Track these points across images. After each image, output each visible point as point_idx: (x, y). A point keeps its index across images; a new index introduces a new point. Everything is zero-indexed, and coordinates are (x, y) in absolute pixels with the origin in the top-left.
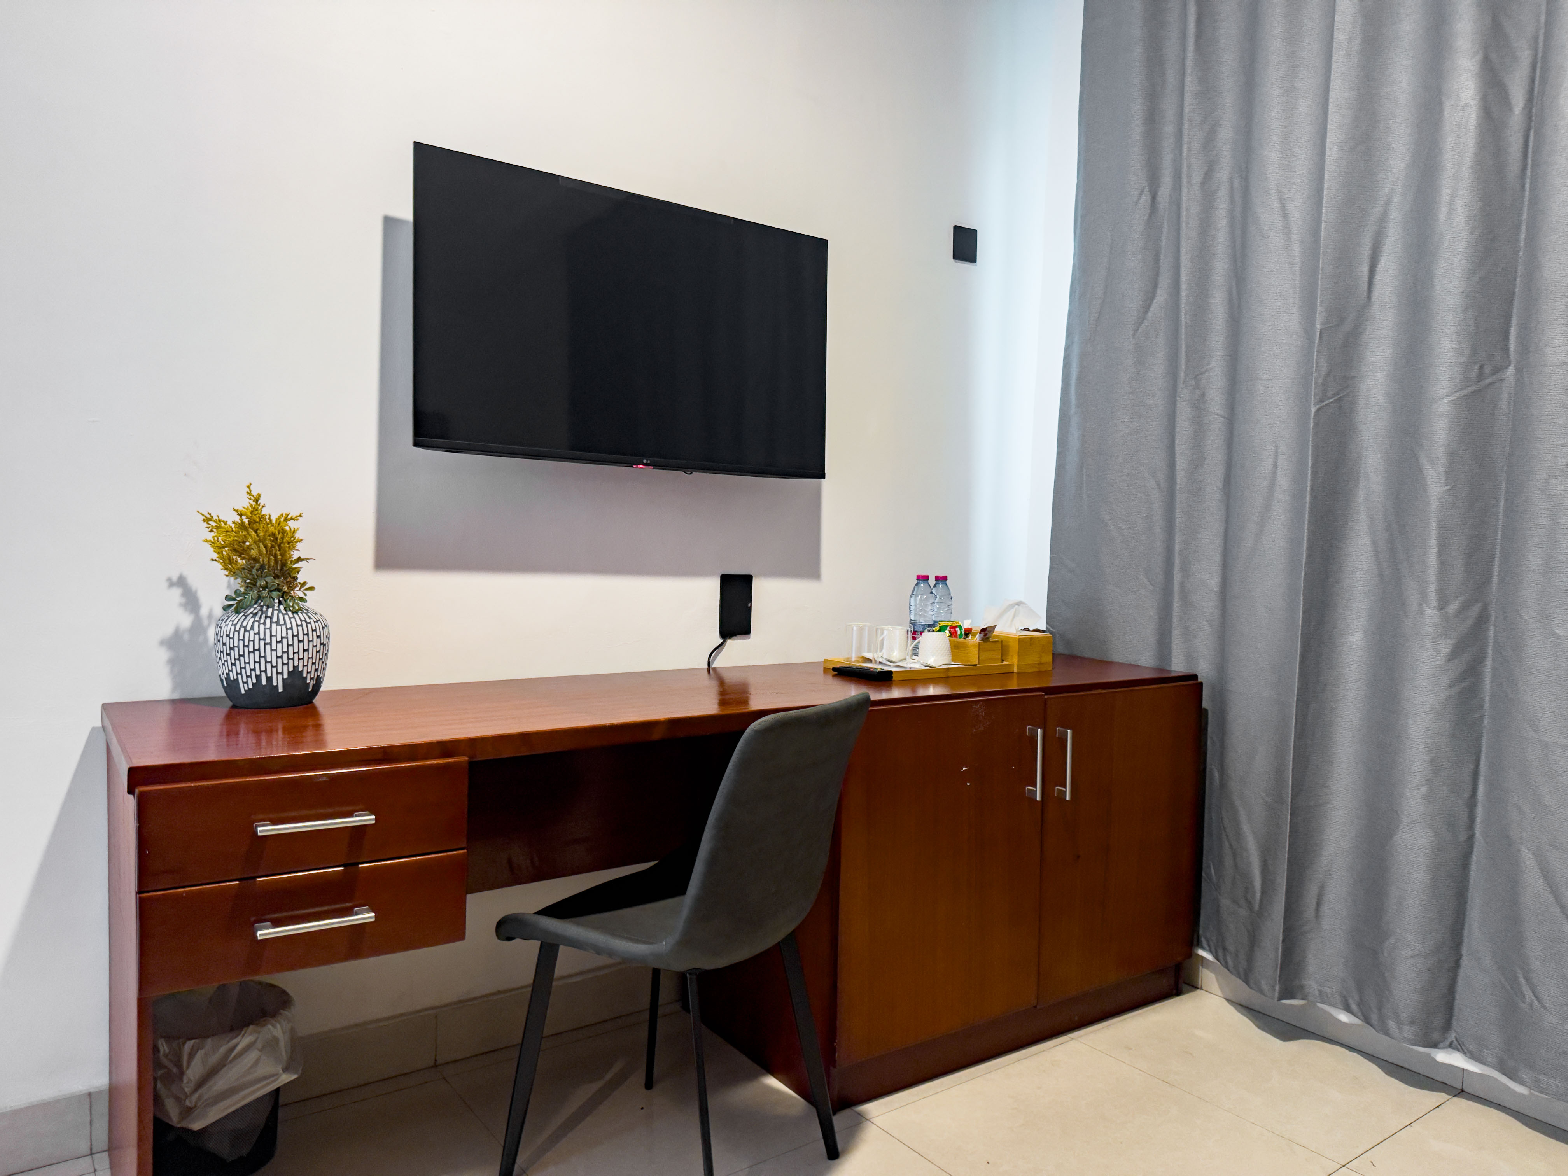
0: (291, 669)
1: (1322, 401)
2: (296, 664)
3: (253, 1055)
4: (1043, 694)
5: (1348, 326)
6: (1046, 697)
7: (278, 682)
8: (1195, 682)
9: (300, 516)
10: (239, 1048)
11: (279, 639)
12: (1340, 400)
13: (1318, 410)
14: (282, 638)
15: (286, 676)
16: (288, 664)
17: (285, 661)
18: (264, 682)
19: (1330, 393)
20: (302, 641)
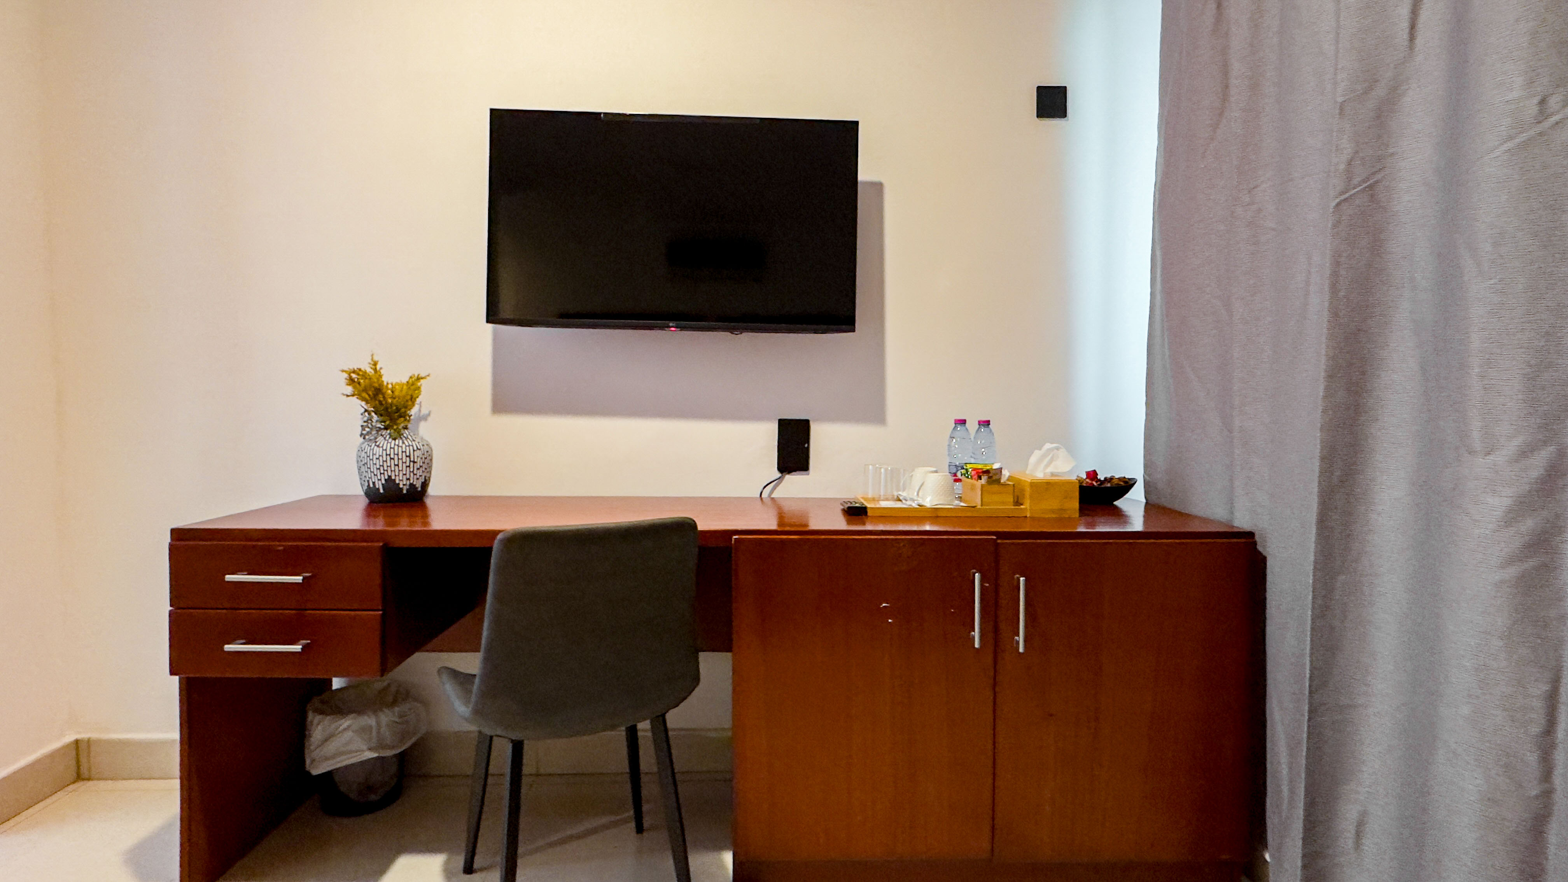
0: (386, 477)
1: (1343, 193)
2: (390, 474)
3: (349, 734)
4: (995, 537)
5: (1380, 91)
6: (999, 541)
7: (379, 486)
8: (1251, 540)
9: (428, 376)
10: (341, 728)
11: (377, 457)
12: (1371, 187)
13: (1338, 204)
14: (380, 456)
15: (383, 482)
16: (384, 474)
17: (382, 472)
18: (371, 485)
19: (1356, 181)
20: (393, 459)
